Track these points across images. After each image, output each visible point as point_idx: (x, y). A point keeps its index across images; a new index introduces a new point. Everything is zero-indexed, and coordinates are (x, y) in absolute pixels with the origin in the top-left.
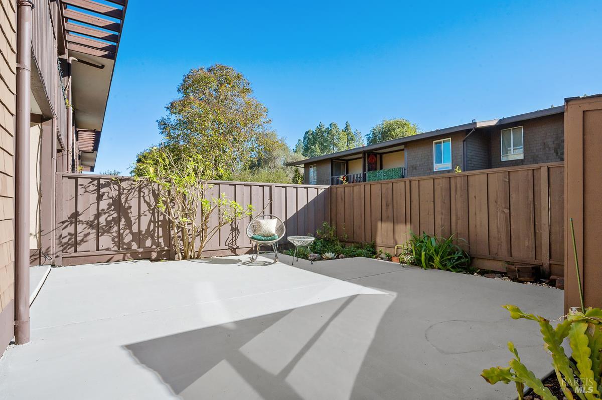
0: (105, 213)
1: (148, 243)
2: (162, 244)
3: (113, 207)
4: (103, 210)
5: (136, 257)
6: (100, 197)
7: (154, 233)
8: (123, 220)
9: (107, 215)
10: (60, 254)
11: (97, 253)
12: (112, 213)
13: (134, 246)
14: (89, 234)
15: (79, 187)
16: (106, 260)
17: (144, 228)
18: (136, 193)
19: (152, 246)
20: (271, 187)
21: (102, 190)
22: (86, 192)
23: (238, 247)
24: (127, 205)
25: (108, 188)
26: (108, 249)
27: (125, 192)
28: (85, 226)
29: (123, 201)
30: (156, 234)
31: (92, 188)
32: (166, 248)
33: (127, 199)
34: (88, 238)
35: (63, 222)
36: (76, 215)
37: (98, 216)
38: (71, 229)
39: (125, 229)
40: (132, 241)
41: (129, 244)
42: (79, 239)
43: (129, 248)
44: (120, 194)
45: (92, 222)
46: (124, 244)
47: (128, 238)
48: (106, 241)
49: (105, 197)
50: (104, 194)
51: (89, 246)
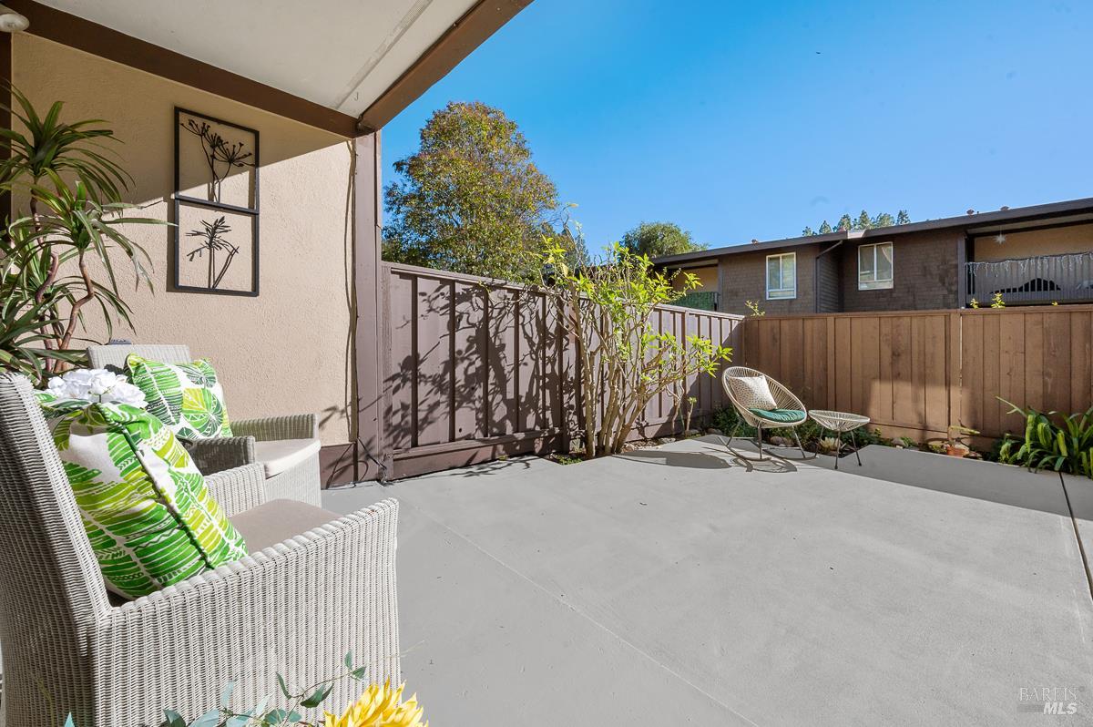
0: (462, 360)
1: (531, 421)
2: (551, 422)
3: (475, 346)
4: (460, 352)
5: (521, 451)
6: (453, 326)
7: (538, 400)
8: (492, 373)
9: (466, 363)
10: (389, 451)
11: (452, 446)
12: (474, 358)
13: (510, 429)
14: (437, 404)
15: (420, 298)
16: (464, 462)
17: (523, 391)
18: (511, 316)
19: (535, 427)
20: (683, 314)
21: (460, 308)
22: (431, 310)
23: (647, 425)
24: (497, 343)
25: (468, 304)
26: (468, 438)
27: (496, 312)
28: (430, 386)
29: (492, 331)
30: (540, 403)
31: (442, 302)
32: (557, 430)
33: (497, 328)
34: (436, 413)
35: (393, 378)
36: (413, 362)
37: (451, 365)
38: (405, 395)
39: (495, 393)
40: (506, 417)
41: (501, 425)
42: (421, 415)
43: (502, 434)
44: (487, 318)
45: (442, 377)
46: (495, 424)
47: (500, 412)
48: (467, 419)
49: (463, 323)
50: (461, 315)
51: (434, 433)
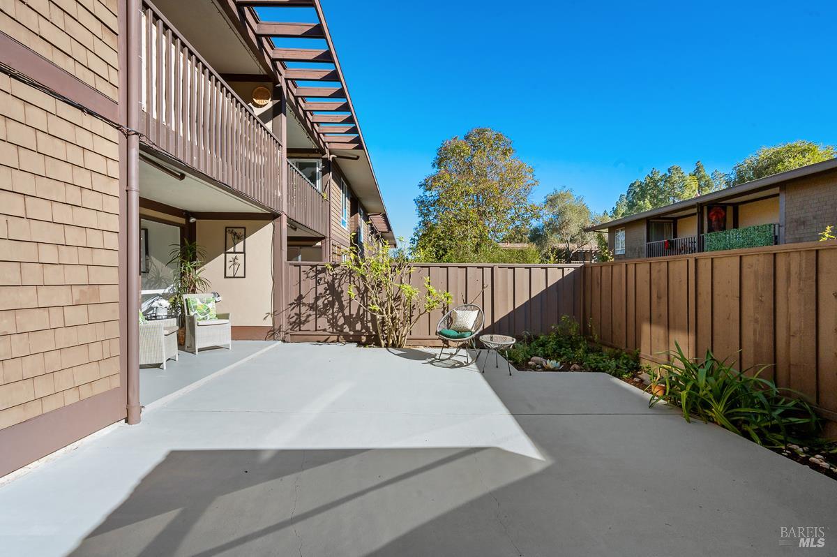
0: (322, 297)
1: (358, 327)
2: (371, 328)
3: (328, 292)
4: (321, 294)
5: (348, 339)
6: (318, 283)
7: (364, 317)
8: (337, 303)
9: (324, 298)
10: (289, 331)
11: (315, 333)
12: (328, 297)
13: (346, 329)
14: (310, 315)
15: (302, 273)
16: (324, 340)
17: (354, 312)
18: (348, 278)
19: (361, 330)
20: (492, 268)
21: (319, 276)
22: (308, 277)
24: (340, 290)
25: (324, 274)
26: (325, 330)
27: (338, 277)
28: (307, 307)
29: (336, 285)
30: (365, 319)
31: (312, 274)
32: (374, 333)
33: (339, 284)
34: (310, 318)
35: (291, 304)
36: (300, 297)
37: (317, 299)
38: (296, 310)
39: (338, 312)
40: (344, 324)
41: (342, 326)
42: (303, 319)
43: (341, 331)
44: (334, 279)
45: (313, 304)
46: (338, 326)
47: (341, 321)
48: (323, 322)
49: (322, 282)
50: (321, 279)
51: (310, 326)
